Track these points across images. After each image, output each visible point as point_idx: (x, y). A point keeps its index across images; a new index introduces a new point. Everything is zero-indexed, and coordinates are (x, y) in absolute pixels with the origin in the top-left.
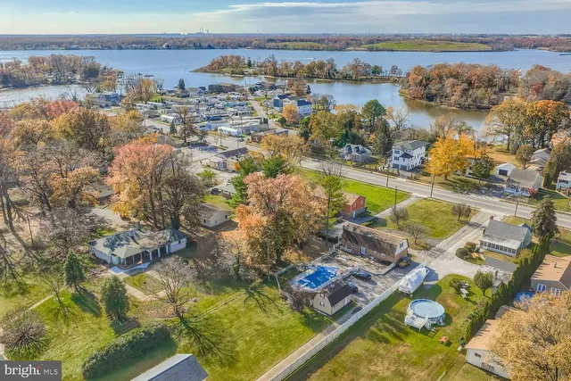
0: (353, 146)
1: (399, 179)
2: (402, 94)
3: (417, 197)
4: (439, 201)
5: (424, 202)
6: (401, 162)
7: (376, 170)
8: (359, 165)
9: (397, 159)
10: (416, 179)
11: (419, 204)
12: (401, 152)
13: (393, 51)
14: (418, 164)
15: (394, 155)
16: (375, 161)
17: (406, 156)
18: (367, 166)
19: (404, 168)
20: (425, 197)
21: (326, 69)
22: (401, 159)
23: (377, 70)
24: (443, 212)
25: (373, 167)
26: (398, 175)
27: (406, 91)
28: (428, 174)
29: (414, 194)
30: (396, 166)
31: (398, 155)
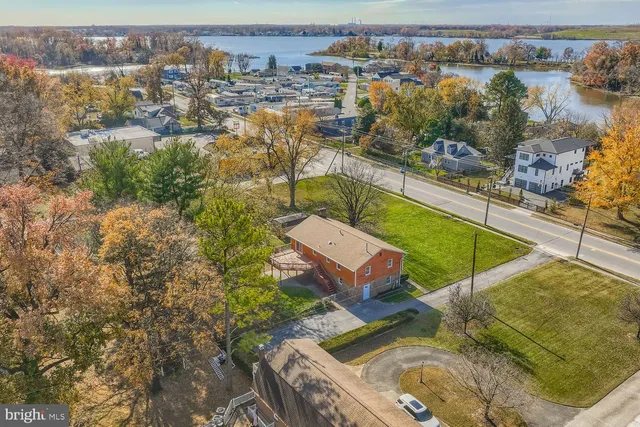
0: (447, 143)
1: (518, 211)
2: (573, 81)
3: (544, 255)
4: (595, 272)
5: (556, 271)
6: (530, 176)
7: (478, 190)
8: (450, 177)
9: (523, 169)
10: (554, 212)
11: (542, 276)
12: (533, 158)
13: (575, 39)
14: (566, 182)
15: (519, 162)
16: (482, 173)
17: (542, 164)
18: (464, 181)
19: (535, 189)
20: (564, 255)
21: (473, 50)
22: (531, 170)
23: (543, 54)
24: (598, 302)
25: (474, 182)
26: (519, 202)
27: (580, 78)
28: (579, 204)
29: (542, 247)
30: (520, 184)
31: (525, 163)
